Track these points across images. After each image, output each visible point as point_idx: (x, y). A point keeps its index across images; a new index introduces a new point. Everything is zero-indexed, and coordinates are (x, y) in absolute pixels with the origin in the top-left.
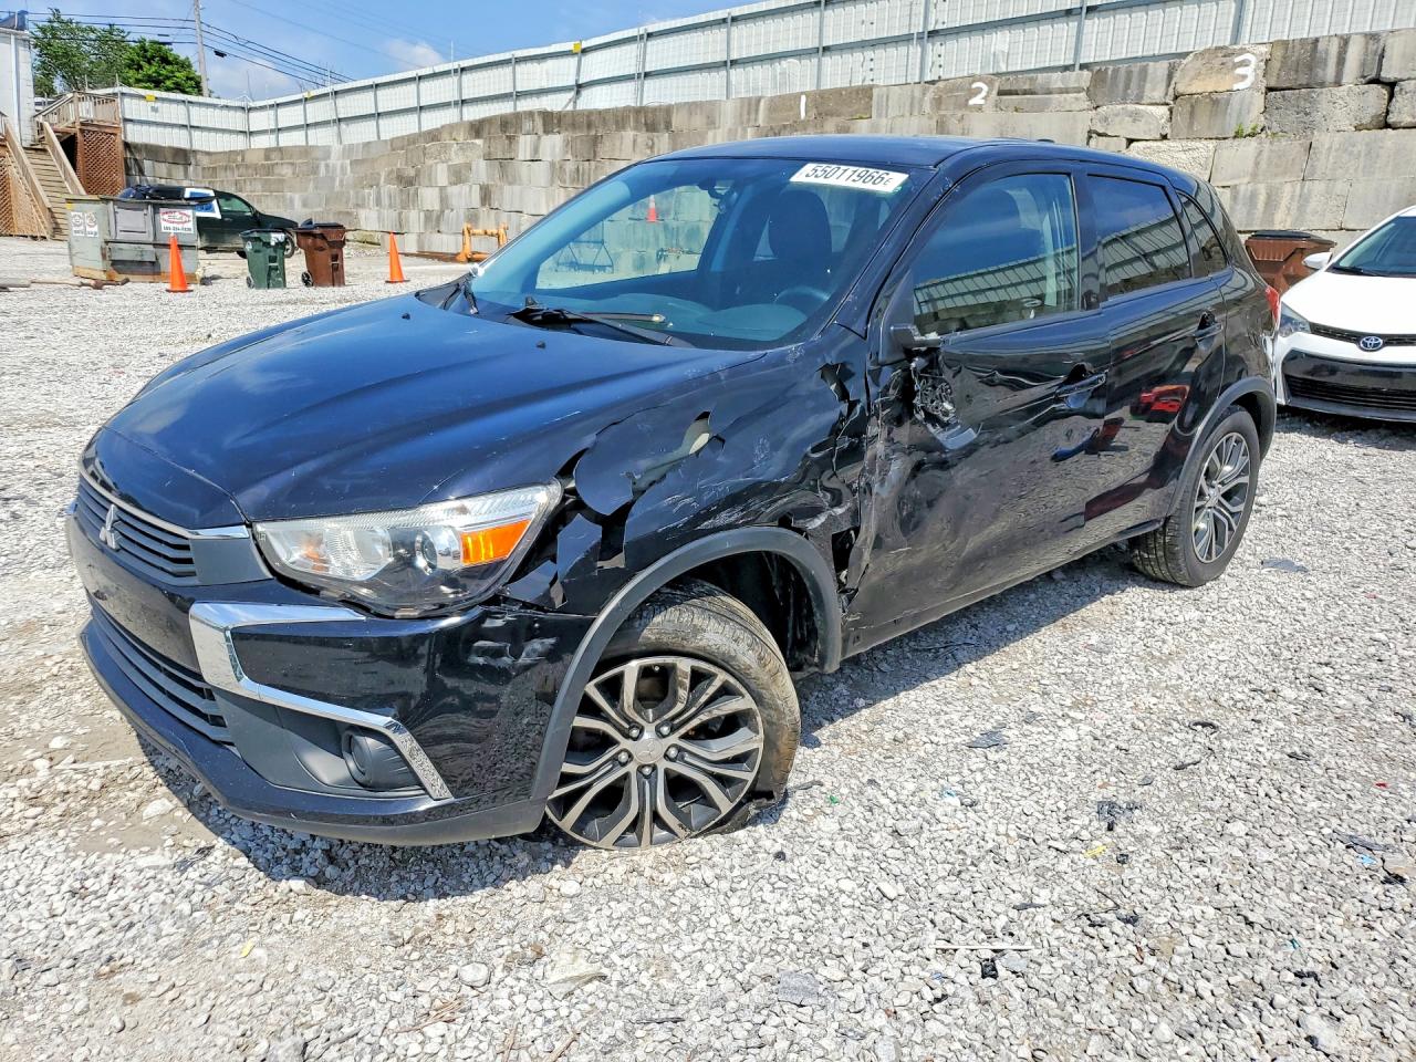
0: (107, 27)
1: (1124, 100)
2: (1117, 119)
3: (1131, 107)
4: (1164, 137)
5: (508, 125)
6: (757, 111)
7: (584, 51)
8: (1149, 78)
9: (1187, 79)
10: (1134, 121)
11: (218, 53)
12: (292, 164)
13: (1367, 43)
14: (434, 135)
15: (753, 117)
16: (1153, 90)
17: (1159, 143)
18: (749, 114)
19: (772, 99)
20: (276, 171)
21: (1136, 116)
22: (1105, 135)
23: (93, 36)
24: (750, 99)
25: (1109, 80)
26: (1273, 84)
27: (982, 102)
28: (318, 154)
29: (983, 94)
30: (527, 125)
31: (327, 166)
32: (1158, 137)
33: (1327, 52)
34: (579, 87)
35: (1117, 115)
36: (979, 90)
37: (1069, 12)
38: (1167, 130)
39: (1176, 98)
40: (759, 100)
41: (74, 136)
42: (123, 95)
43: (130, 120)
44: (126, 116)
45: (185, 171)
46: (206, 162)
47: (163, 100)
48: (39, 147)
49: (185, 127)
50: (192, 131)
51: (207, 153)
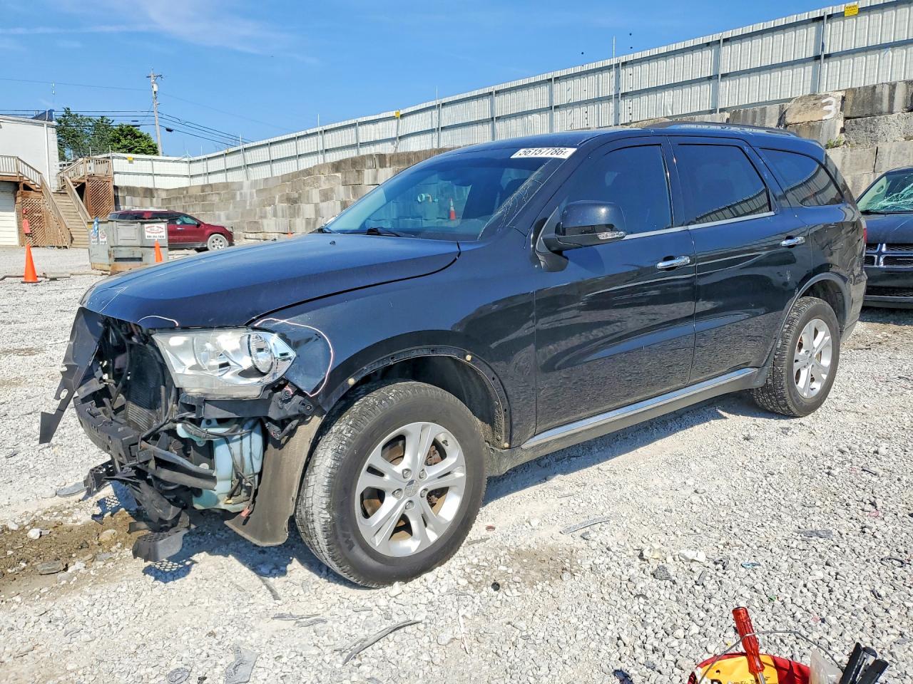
0: (100, 118)
5: (356, 164)
7: (402, 116)
8: (767, 115)
9: (793, 114)
11: (168, 130)
12: (219, 194)
13: (908, 87)
14: (308, 172)
16: (771, 122)
20: (209, 199)
23: (91, 124)
25: (741, 118)
26: (848, 115)
28: (235, 187)
30: (369, 163)
33: (882, 93)
34: (399, 138)
39: (786, 126)
41: (84, 184)
42: (113, 158)
43: (118, 173)
44: (115, 171)
45: (151, 202)
46: (164, 195)
47: (137, 159)
48: (62, 192)
49: (150, 174)
50: (155, 177)
51: (164, 190)
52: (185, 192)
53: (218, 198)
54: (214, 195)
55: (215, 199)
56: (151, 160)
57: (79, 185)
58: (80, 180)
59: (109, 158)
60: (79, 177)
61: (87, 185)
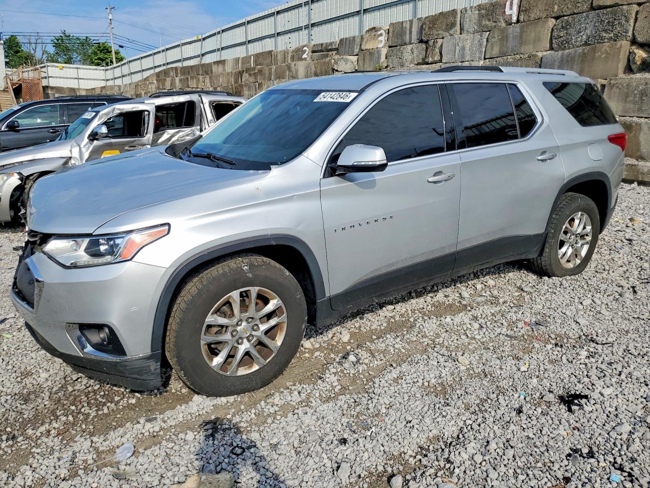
0: (84, 38)
2: (341, 63)
3: (345, 57)
4: (357, 71)
6: (238, 63)
7: (204, 39)
10: (346, 64)
11: (120, 46)
13: (418, 22)
14: (146, 79)
15: (237, 67)
16: (357, 48)
18: (236, 65)
19: (243, 58)
21: (346, 61)
22: (337, 71)
23: (78, 42)
24: (236, 58)
25: (344, 45)
26: (391, 44)
27: (306, 56)
29: (307, 52)
32: (354, 71)
33: (406, 27)
34: (203, 55)
36: (305, 51)
38: (357, 68)
40: (239, 58)
41: (21, 85)
42: (48, 66)
43: (52, 77)
44: (49, 75)
47: (66, 68)
48: (6, 90)
49: (76, 78)
50: (80, 80)
51: (84, 89)
56: (76, 68)
57: (17, 85)
58: (19, 82)
59: (44, 67)
60: (17, 80)
61: (23, 85)
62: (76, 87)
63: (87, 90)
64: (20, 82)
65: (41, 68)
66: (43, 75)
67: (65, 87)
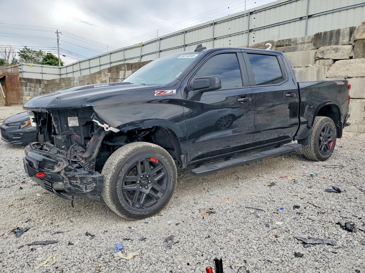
1: (330, 44)
2: (328, 52)
3: (335, 47)
4: (351, 58)
5: (118, 68)
7: (143, 46)
8: (341, 35)
9: (360, 33)
10: (336, 52)
11: (64, 56)
12: (65, 82)
16: (343, 39)
17: (349, 60)
20: (61, 85)
21: (336, 50)
22: (323, 58)
23: (35, 53)
25: (322, 38)
28: (72, 80)
29: (270, 47)
30: (123, 68)
31: (73, 83)
32: (348, 58)
34: (142, 56)
35: (328, 50)
36: (268, 46)
37: (301, 18)
38: (352, 55)
39: (355, 41)
42: (23, 65)
43: (24, 72)
45: (40, 86)
46: (46, 83)
47: (35, 66)
50: (43, 74)
51: (46, 80)
52: (54, 81)
53: (64, 85)
54: (63, 83)
55: (63, 84)
56: (41, 67)
57: (2, 77)
58: (3, 75)
59: (21, 65)
60: (2, 73)
61: (7, 77)
62: (41, 78)
63: (48, 81)
64: (5, 75)
65: (19, 65)
66: (20, 70)
67: (34, 78)
